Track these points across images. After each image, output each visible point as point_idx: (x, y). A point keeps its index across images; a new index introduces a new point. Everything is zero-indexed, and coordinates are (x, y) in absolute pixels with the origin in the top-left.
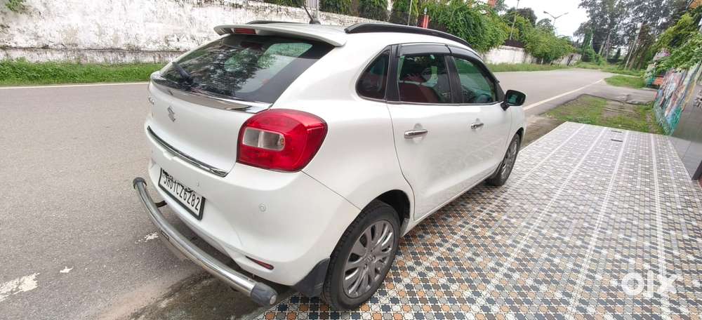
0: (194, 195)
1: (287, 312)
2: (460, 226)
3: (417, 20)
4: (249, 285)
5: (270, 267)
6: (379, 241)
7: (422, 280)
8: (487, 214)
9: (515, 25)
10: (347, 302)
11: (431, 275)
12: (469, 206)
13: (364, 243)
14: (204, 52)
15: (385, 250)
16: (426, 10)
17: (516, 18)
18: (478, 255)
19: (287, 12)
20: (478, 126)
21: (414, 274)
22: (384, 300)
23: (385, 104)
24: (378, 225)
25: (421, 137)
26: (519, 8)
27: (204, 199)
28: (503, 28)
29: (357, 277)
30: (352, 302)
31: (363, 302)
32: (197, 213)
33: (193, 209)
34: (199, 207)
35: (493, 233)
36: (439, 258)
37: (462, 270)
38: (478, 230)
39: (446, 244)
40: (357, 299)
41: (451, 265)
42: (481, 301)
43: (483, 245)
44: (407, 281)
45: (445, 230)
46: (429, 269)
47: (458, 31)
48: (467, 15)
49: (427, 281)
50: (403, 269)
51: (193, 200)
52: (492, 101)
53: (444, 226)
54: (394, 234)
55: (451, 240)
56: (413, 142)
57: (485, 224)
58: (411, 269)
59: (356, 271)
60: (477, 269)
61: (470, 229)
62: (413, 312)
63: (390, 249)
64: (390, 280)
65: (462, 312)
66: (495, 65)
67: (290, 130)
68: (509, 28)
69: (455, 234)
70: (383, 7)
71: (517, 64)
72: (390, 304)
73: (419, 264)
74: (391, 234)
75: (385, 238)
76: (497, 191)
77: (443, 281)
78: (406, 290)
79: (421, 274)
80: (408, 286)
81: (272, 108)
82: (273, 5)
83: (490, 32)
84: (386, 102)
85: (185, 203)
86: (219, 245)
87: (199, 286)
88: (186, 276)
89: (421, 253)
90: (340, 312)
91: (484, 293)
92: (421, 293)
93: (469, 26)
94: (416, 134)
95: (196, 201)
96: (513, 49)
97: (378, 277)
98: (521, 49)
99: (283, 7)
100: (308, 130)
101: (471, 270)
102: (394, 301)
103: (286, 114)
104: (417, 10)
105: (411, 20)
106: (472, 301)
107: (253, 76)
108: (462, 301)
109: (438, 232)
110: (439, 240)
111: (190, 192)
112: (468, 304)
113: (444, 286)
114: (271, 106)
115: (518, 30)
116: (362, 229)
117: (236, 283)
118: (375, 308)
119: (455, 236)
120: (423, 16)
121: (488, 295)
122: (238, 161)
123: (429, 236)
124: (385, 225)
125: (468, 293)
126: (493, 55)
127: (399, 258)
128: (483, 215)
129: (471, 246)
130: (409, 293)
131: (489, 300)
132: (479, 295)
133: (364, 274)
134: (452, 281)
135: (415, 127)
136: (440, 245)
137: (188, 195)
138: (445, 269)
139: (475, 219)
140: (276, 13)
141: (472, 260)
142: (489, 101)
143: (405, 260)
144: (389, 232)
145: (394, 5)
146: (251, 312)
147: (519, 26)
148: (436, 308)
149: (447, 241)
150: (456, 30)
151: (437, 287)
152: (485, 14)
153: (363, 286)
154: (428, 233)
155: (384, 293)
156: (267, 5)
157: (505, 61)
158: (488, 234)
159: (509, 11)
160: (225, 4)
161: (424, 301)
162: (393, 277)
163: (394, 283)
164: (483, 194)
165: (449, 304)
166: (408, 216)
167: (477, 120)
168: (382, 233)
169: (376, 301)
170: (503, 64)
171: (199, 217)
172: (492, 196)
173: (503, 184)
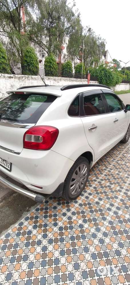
0: (7, 162)
1: (48, 203)
2: (112, 161)
3: (85, 76)
4: (34, 196)
5: (41, 188)
6: (82, 172)
7: (100, 185)
8: (122, 155)
9: (125, 74)
10: (72, 197)
11: (103, 182)
12: (114, 152)
13: (76, 173)
14: (3, 103)
15: (85, 175)
16: (88, 71)
17: (126, 71)
18: (120, 172)
19: (32, 78)
20: (116, 121)
21: (96, 183)
22: (86, 194)
23: (79, 118)
24: (81, 166)
25: (95, 129)
26: (126, 67)
27: (11, 164)
28: (121, 76)
29: (75, 187)
30: (74, 197)
31: (78, 196)
32: (9, 169)
33: (7, 167)
34: (9, 167)
35: (125, 163)
36: (105, 175)
37: (115, 179)
38: (119, 162)
39: (107, 169)
40: (76, 195)
41: (111, 178)
42: (124, 191)
43: (122, 168)
44: (94, 186)
45: (106, 164)
46: (102, 180)
47: (102, 79)
48: (106, 72)
49: (102, 185)
50: (92, 181)
51: (7, 164)
52: (120, 110)
53: (106, 162)
54: (87, 169)
55: (109, 167)
56: (92, 132)
57: (122, 159)
58: (95, 181)
59: (74, 185)
60: (121, 178)
61: (116, 162)
62: (98, 198)
63: (86, 174)
64: (87, 186)
65: (117, 196)
66: (119, 92)
67: (44, 133)
68: (123, 76)
69: (111, 164)
70: (71, 72)
71: (127, 90)
72: (89, 196)
73: (98, 178)
74: (86, 169)
75: (84, 170)
76: (125, 145)
77: (108, 184)
78: (94, 189)
79: (99, 182)
80: (95, 188)
81: (36, 125)
82: (25, 76)
83: (115, 78)
84: (80, 117)
85: (3, 165)
86: (19, 181)
87: (12, 197)
88: (6, 193)
89: (98, 174)
90: (69, 201)
91: (124, 187)
92: (100, 190)
93: (107, 77)
94: (93, 128)
95: (8, 164)
96: (125, 84)
97: (82, 185)
98: (129, 84)
99: (30, 76)
100: (51, 133)
101: (118, 178)
102: (90, 194)
103: (42, 128)
104: (85, 72)
105: (83, 76)
106: (120, 191)
107: (24, 111)
108: (116, 191)
109: (104, 165)
110: (104, 168)
111: (5, 161)
112: (119, 192)
113: (109, 186)
114: (35, 125)
115: (127, 76)
116: (75, 168)
117: (29, 196)
118: (83, 198)
119: (111, 165)
120: (88, 74)
121: (126, 188)
122: (24, 148)
123: (100, 167)
124: (84, 166)
125: (118, 188)
126: (117, 87)
127: (90, 177)
128: (121, 155)
129: (117, 169)
130: (95, 191)
131: (127, 190)
132: (122, 188)
133: (77, 185)
134: (112, 184)
135: (92, 125)
136: (105, 170)
137: (4, 162)
138: (108, 179)
139: (118, 158)
140: (27, 79)
141: (119, 174)
142: (119, 110)
143: (92, 177)
144: (86, 168)
145: (75, 70)
146: (34, 205)
147: (127, 74)
148: (107, 195)
149: (107, 168)
150: (101, 79)
151: (106, 187)
152: (113, 71)
153: (77, 190)
154: (100, 165)
155: (85, 192)
156: (23, 76)
157: (122, 89)
158: (123, 163)
159: (122, 69)
160: (6, 77)
161: (101, 193)
162: (88, 185)
163: (89, 187)
164: (120, 147)
165: (111, 193)
166: (92, 161)
167: (116, 118)
168: (83, 168)
169: (83, 195)
170: (122, 91)
171: (10, 171)
172: (123, 147)
173: (127, 141)
